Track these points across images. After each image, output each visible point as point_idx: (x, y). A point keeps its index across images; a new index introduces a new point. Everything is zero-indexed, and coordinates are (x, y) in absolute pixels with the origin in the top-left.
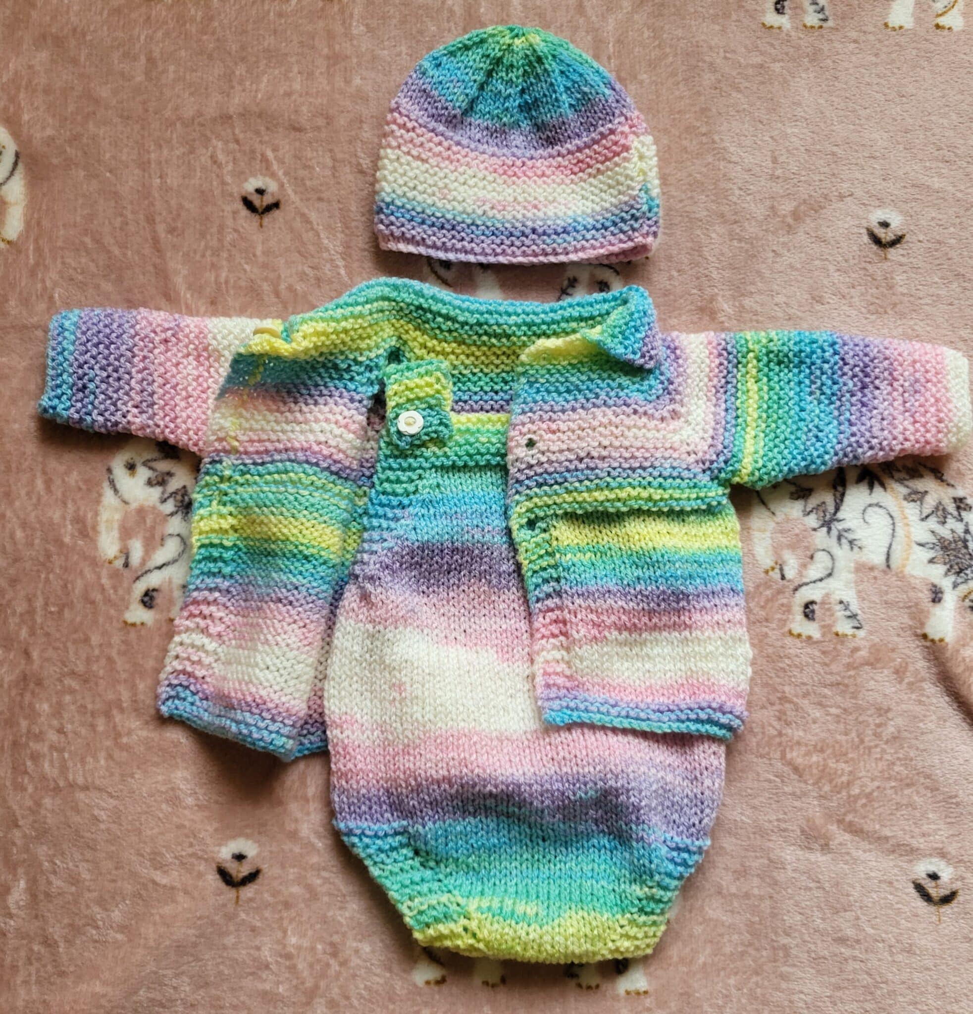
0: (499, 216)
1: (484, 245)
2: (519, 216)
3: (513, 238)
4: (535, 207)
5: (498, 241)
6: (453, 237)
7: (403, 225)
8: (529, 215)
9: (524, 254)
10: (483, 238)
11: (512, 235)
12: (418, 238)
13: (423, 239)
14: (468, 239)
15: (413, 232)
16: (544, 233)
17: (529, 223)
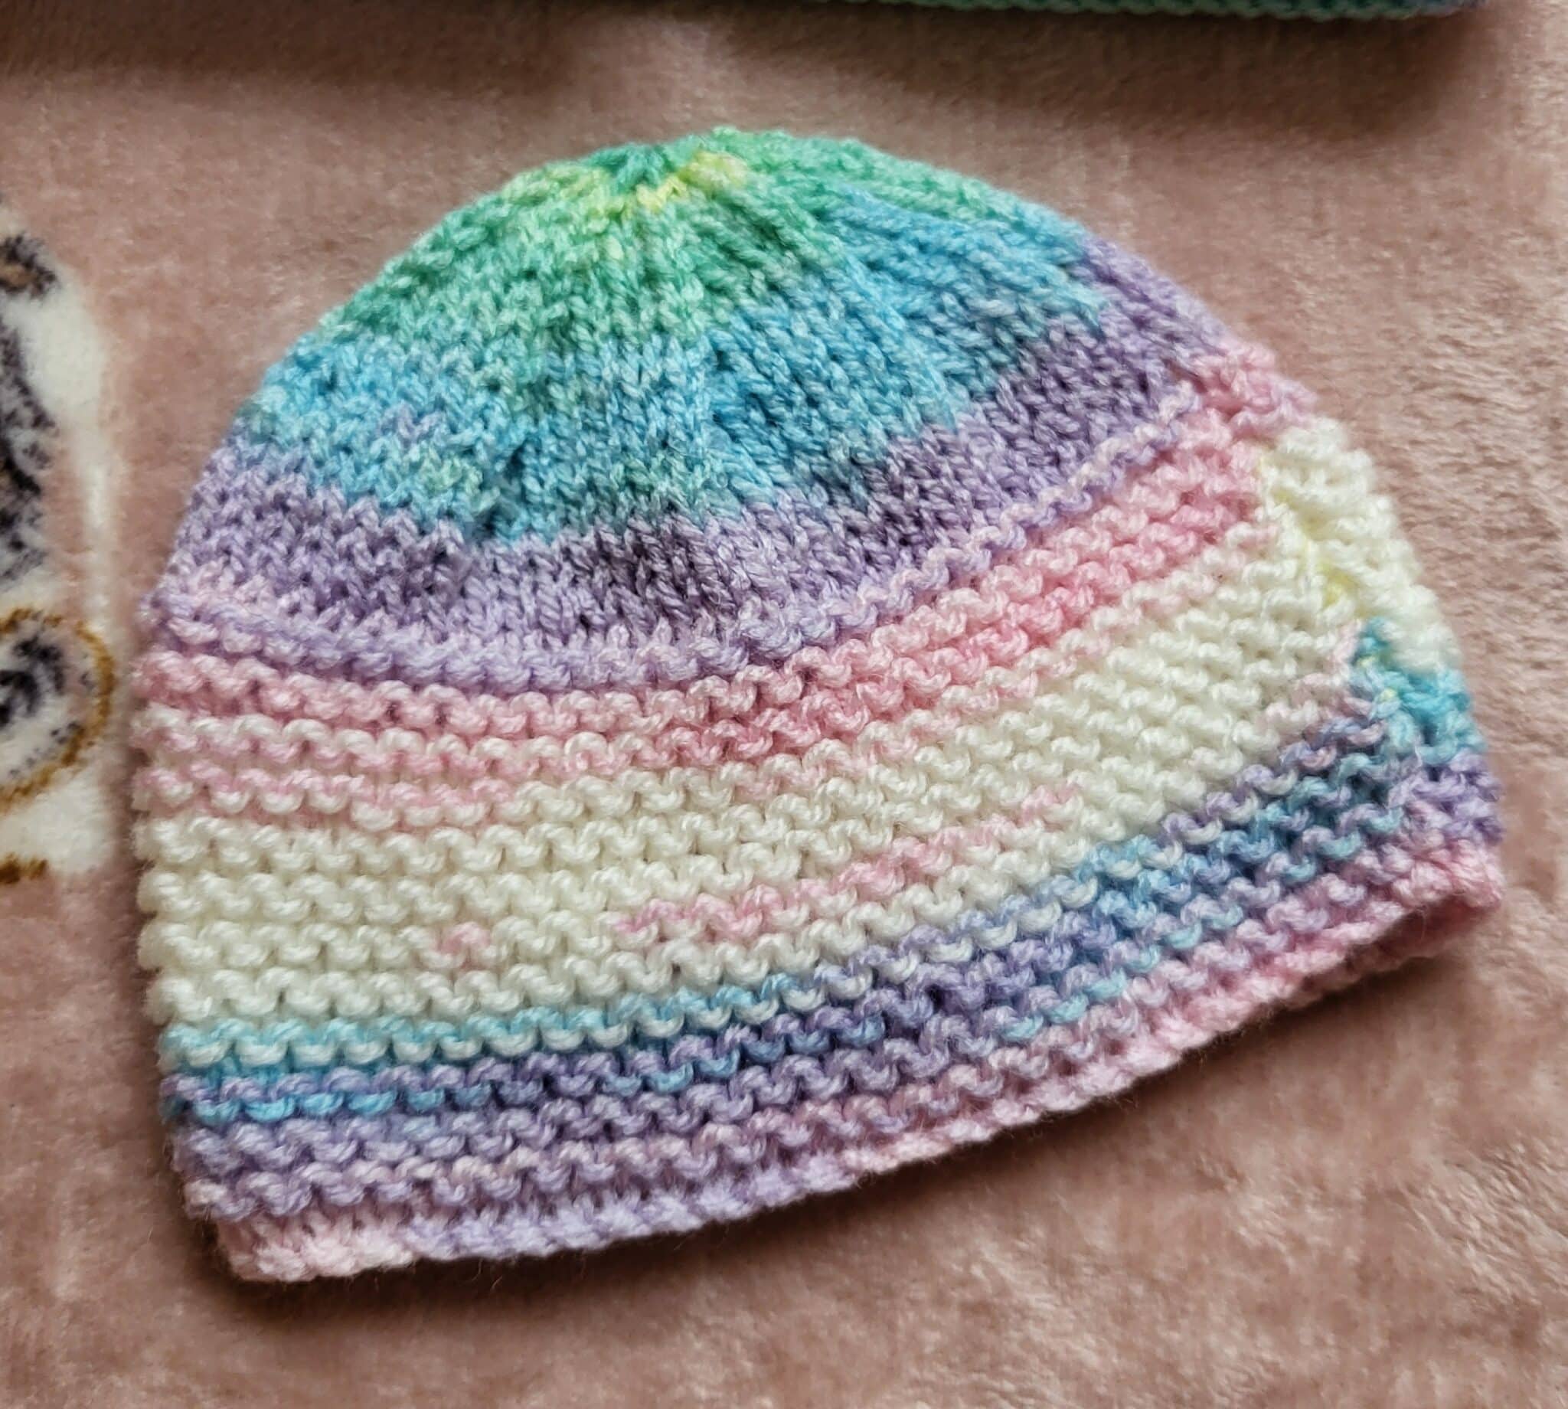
0: (750, 970)
1: (721, 1131)
2: (852, 942)
3: (851, 1059)
4: (910, 872)
5: (780, 1092)
6: (563, 1132)
7: (307, 1155)
8: (893, 924)
9: (925, 1120)
10: (703, 1095)
11: (835, 1041)
12: (397, 1190)
13: (424, 1186)
14: (630, 1123)
15: (364, 1171)
16: (993, 997)
17: (906, 967)
